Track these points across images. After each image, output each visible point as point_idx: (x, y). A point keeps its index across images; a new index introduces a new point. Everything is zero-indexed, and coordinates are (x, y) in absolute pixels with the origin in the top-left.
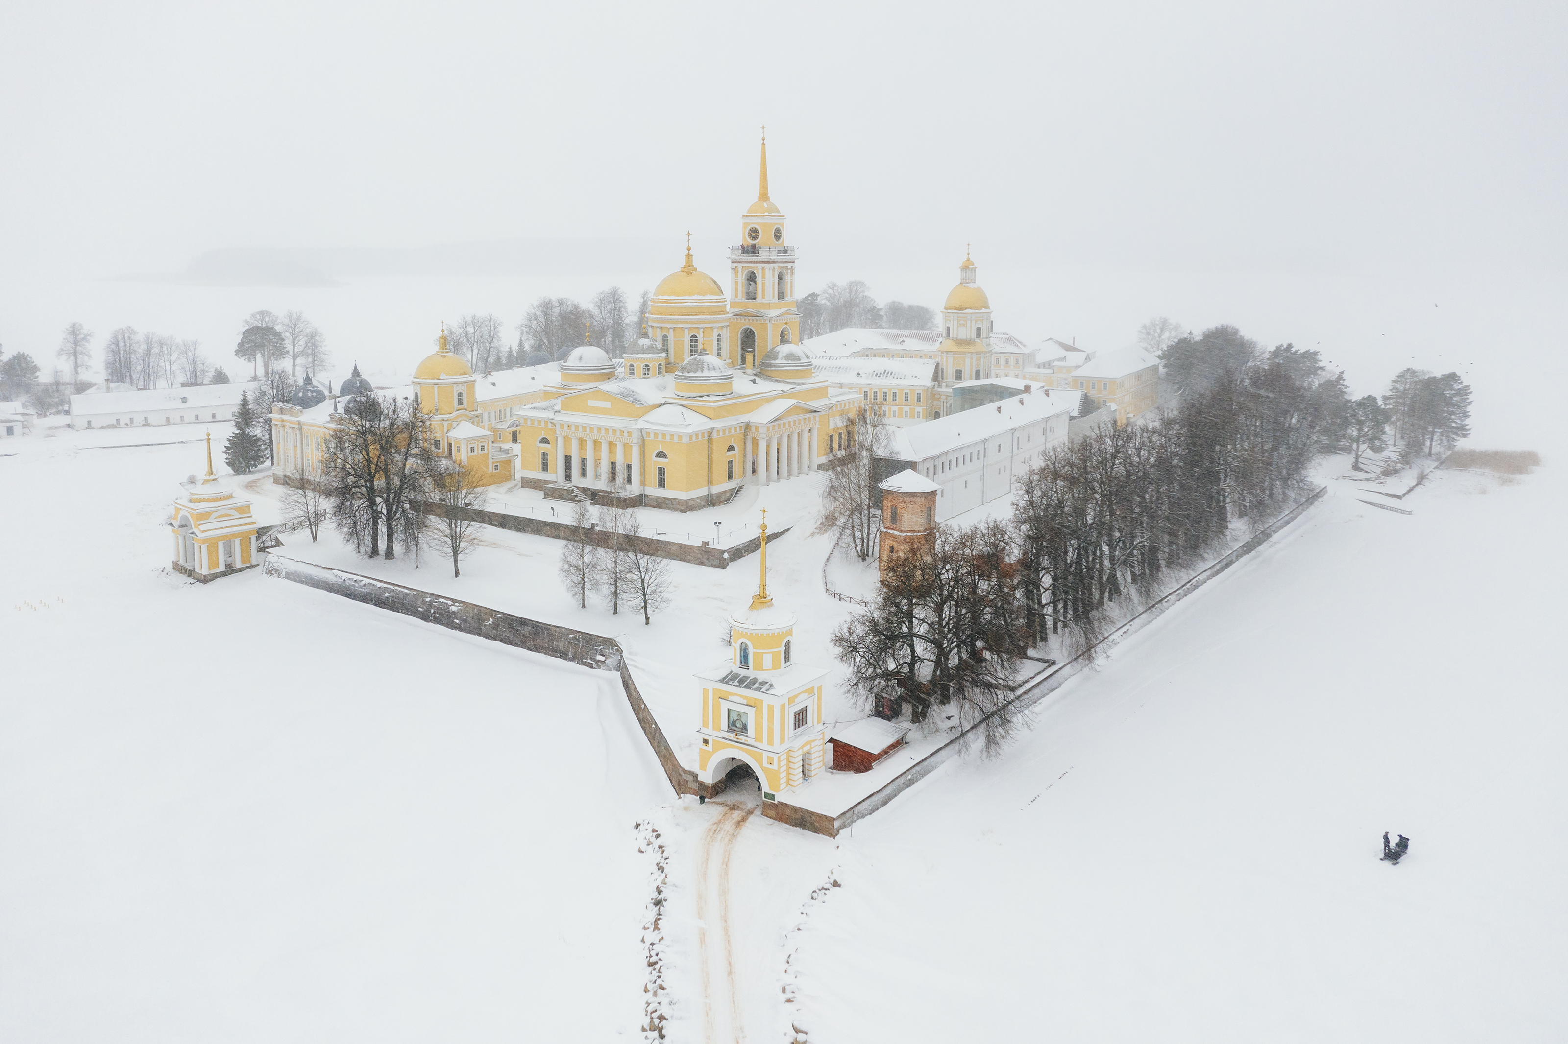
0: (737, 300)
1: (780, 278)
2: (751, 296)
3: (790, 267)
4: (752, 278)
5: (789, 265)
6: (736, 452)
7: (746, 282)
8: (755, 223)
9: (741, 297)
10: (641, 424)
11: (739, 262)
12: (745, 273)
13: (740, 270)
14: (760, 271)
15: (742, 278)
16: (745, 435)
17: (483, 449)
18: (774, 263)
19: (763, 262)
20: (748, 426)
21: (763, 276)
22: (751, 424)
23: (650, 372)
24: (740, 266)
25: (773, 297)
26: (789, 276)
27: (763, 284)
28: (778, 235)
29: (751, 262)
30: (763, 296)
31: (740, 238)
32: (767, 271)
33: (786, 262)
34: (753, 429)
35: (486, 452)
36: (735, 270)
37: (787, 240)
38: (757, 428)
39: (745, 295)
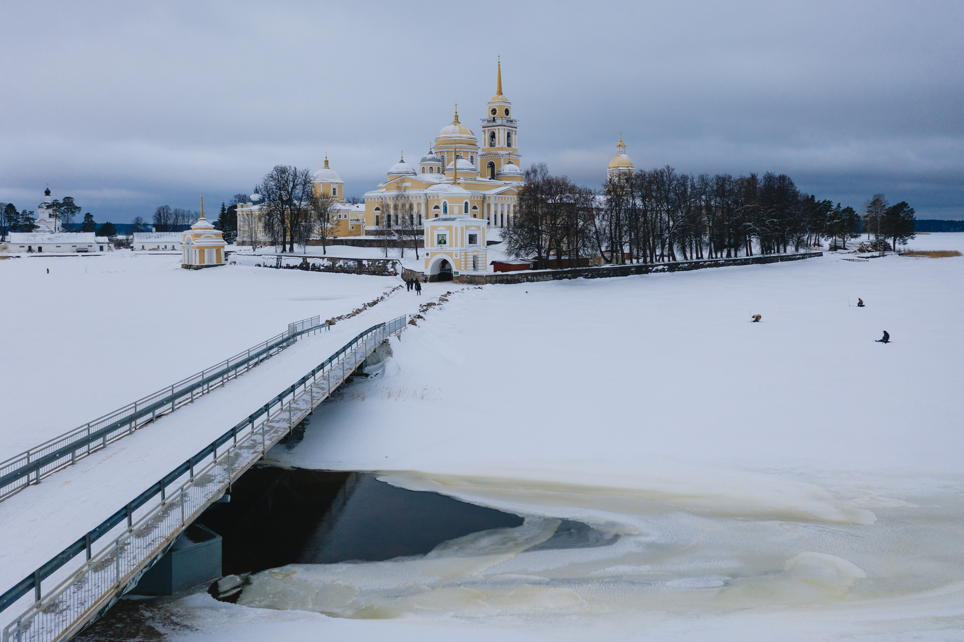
0: (485, 147)
1: (509, 135)
2: (492, 145)
3: (514, 130)
4: (493, 136)
5: (514, 129)
6: (478, 210)
7: (490, 138)
8: (494, 106)
9: (487, 146)
10: (426, 191)
11: (486, 127)
12: (489, 133)
13: (487, 131)
14: (497, 130)
15: (488, 135)
16: (483, 201)
17: (345, 217)
18: (505, 126)
19: (499, 126)
20: (484, 197)
21: (499, 133)
22: (486, 196)
23: (433, 171)
24: (486, 129)
25: (504, 144)
26: (514, 135)
27: (499, 137)
28: (507, 112)
29: (493, 126)
30: (499, 144)
31: (488, 115)
32: (501, 130)
33: (512, 127)
34: (487, 199)
35: (347, 218)
36: (484, 131)
37: (512, 115)
38: (489, 198)
39: (489, 144)
